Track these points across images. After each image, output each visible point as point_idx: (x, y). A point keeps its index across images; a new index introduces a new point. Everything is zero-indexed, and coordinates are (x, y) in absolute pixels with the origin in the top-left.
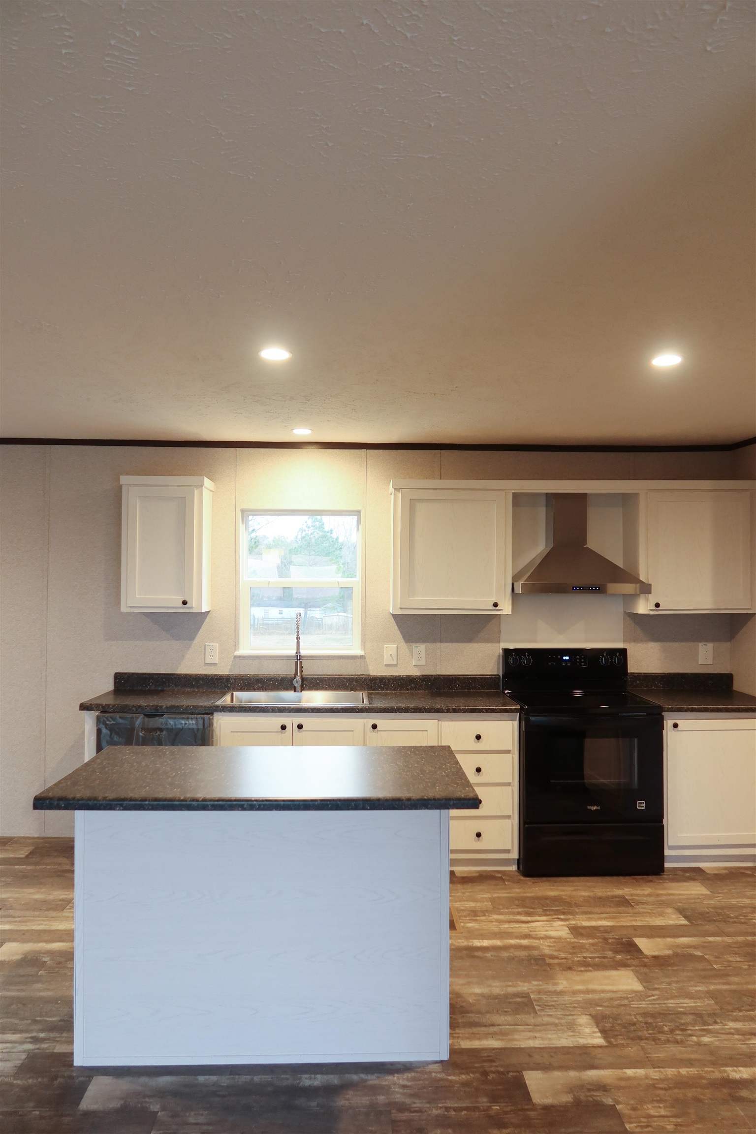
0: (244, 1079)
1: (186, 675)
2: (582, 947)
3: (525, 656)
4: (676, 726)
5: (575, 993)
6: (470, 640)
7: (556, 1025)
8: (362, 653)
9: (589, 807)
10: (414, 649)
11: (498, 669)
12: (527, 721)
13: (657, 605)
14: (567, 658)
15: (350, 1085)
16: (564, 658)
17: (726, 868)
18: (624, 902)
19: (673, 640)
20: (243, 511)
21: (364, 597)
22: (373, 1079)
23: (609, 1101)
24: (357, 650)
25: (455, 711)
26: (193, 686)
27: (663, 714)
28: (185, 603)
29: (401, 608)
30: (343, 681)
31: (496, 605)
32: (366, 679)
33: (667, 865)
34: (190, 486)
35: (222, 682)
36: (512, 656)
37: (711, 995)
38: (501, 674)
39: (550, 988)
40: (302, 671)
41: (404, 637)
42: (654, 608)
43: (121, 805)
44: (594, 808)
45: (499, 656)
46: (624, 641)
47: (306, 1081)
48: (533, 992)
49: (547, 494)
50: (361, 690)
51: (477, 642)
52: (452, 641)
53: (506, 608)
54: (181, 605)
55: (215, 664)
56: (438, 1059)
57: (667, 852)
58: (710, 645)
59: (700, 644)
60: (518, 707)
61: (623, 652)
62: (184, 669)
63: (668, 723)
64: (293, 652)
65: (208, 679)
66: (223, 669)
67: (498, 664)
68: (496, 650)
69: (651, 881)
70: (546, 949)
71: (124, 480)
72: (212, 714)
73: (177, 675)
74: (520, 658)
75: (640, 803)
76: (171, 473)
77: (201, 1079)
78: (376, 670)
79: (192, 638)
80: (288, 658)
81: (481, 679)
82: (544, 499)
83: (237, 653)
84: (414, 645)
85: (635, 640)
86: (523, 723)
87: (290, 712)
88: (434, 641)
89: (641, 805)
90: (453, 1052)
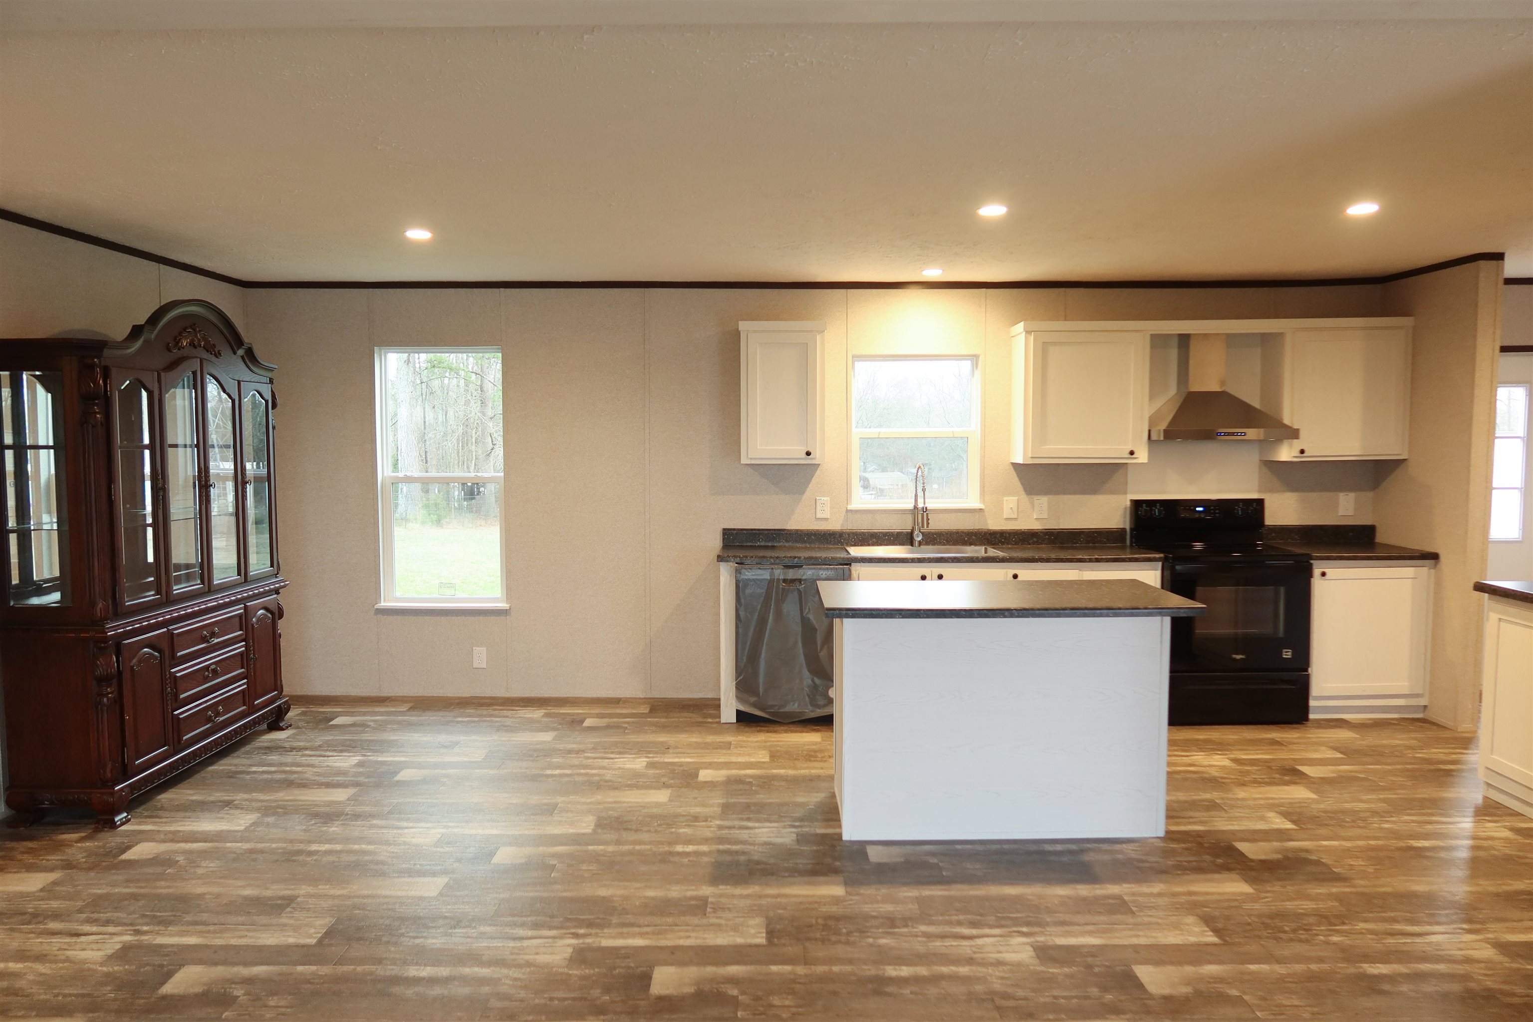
0: (994, 847)
1: (797, 530)
2: (1248, 772)
3: (1156, 508)
4: (1323, 574)
5: (1255, 799)
6: (1094, 491)
7: (1248, 817)
8: (982, 506)
9: (1234, 656)
10: (1036, 502)
11: (1125, 522)
12: (1172, 569)
13: (1302, 452)
14: (1201, 509)
15: (1089, 850)
16: (1198, 509)
17: (1370, 719)
18: (1274, 742)
19: (1312, 490)
20: (853, 357)
21: (983, 446)
22: (1105, 847)
23: (1314, 858)
24: (974, 502)
25: (1097, 560)
26: (805, 542)
27: (1312, 562)
28: (808, 454)
29: (1032, 458)
30: (961, 536)
31: (1132, 453)
32: (985, 533)
33: (1312, 716)
34: (811, 331)
35: (834, 538)
36: (1142, 507)
37: (1384, 801)
38: (1128, 527)
39: (1230, 796)
40: (928, 524)
41: (1025, 490)
42: (1298, 454)
43: (900, 614)
44: (1239, 657)
45: (1126, 508)
46: (1259, 491)
47: (1048, 847)
48: (1217, 799)
49: (1180, 335)
50: (981, 545)
51: (1100, 494)
52: (1075, 493)
53: (1142, 456)
54: (804, 455)
55: (826, 519)
56: (1155, 836)
57: (1312, 703)
58: (1352, 496)
59: (1341, 494)
60: (1162, 555)
61: (1260, 502)
62: (793, 525)
63: (1317, 572)
64: (910, 506)
65: (820, 535)
66: (835, 525)
67: (1125, 517)
68: (1126, 501)
69: (1295, 728)
70: (1214, 773)
71: (743, 326)
72: (850, 564)
73: (788, 530)
74: (1151, 510)
75: (1287, 652)
76: (777, 318)
77: (959, 847)
78: (994, 524)
79: (802, 492)
80: (903, 512)
81: (1107, 532)
82: (1175, 342)
83: (850, 507)
84: (1036, 498)
85: (1271, 490)
86: (1167, 573)
87: (930, 562)
88: (1057, 493)
89: (1287, 654)
90: (1167, 832)
